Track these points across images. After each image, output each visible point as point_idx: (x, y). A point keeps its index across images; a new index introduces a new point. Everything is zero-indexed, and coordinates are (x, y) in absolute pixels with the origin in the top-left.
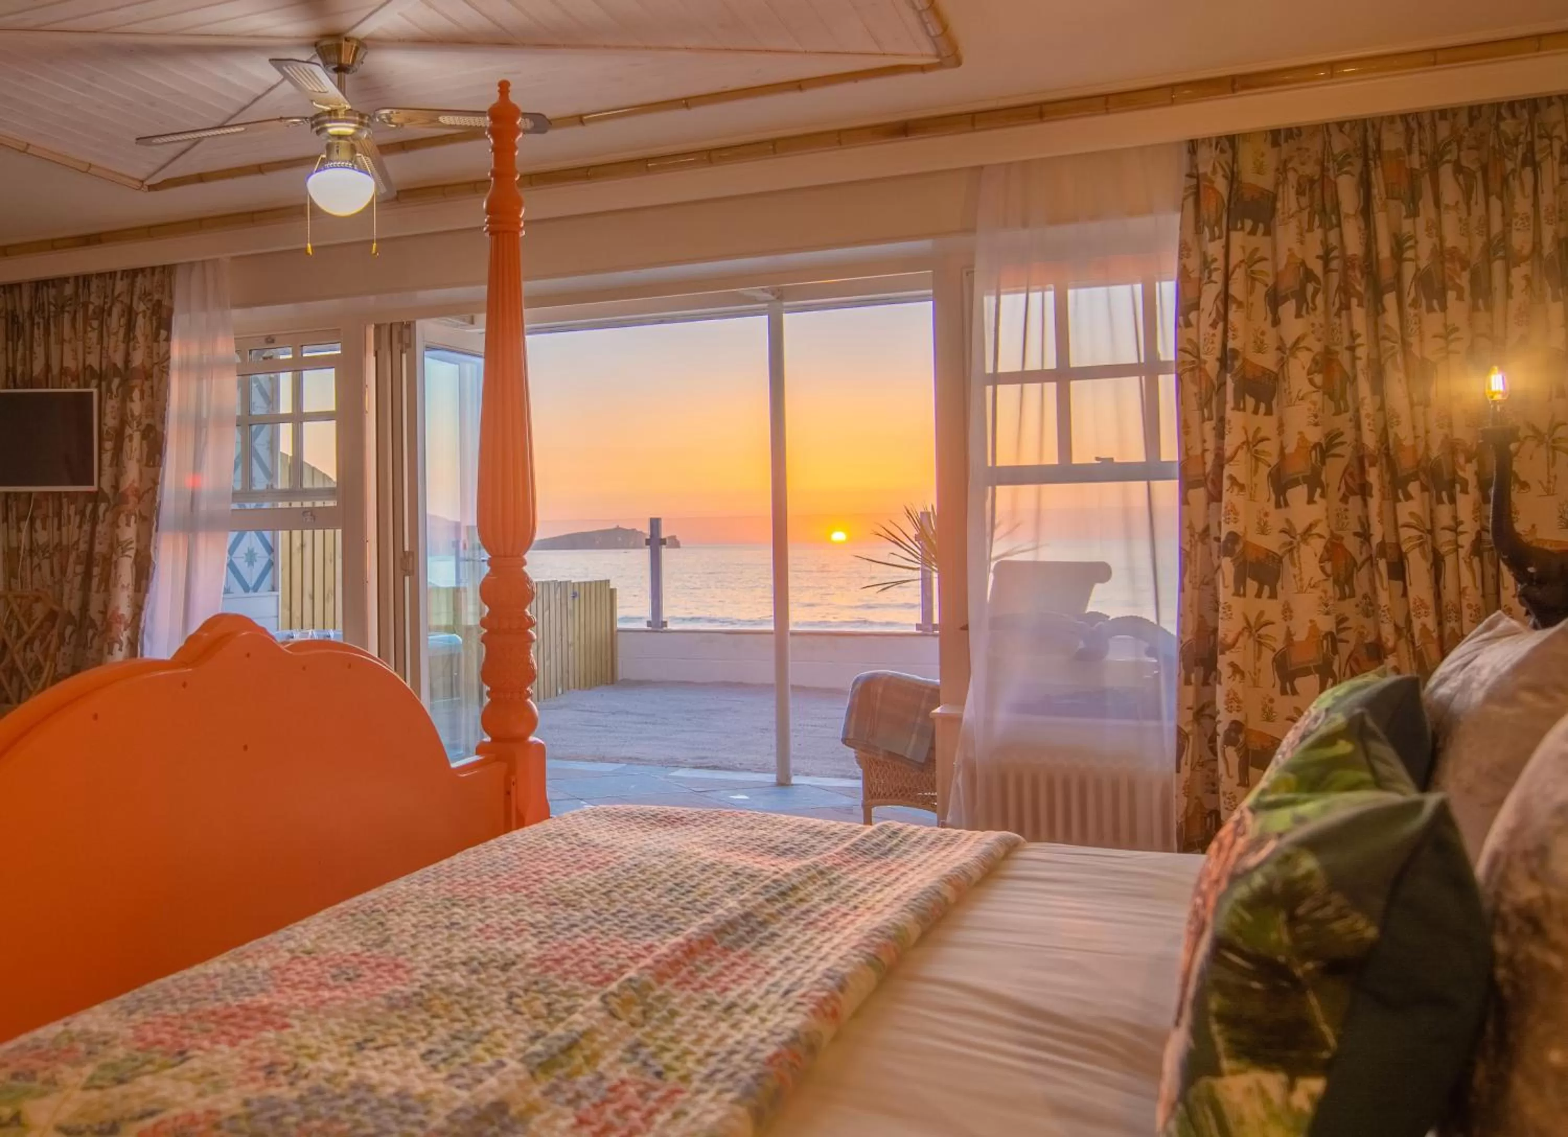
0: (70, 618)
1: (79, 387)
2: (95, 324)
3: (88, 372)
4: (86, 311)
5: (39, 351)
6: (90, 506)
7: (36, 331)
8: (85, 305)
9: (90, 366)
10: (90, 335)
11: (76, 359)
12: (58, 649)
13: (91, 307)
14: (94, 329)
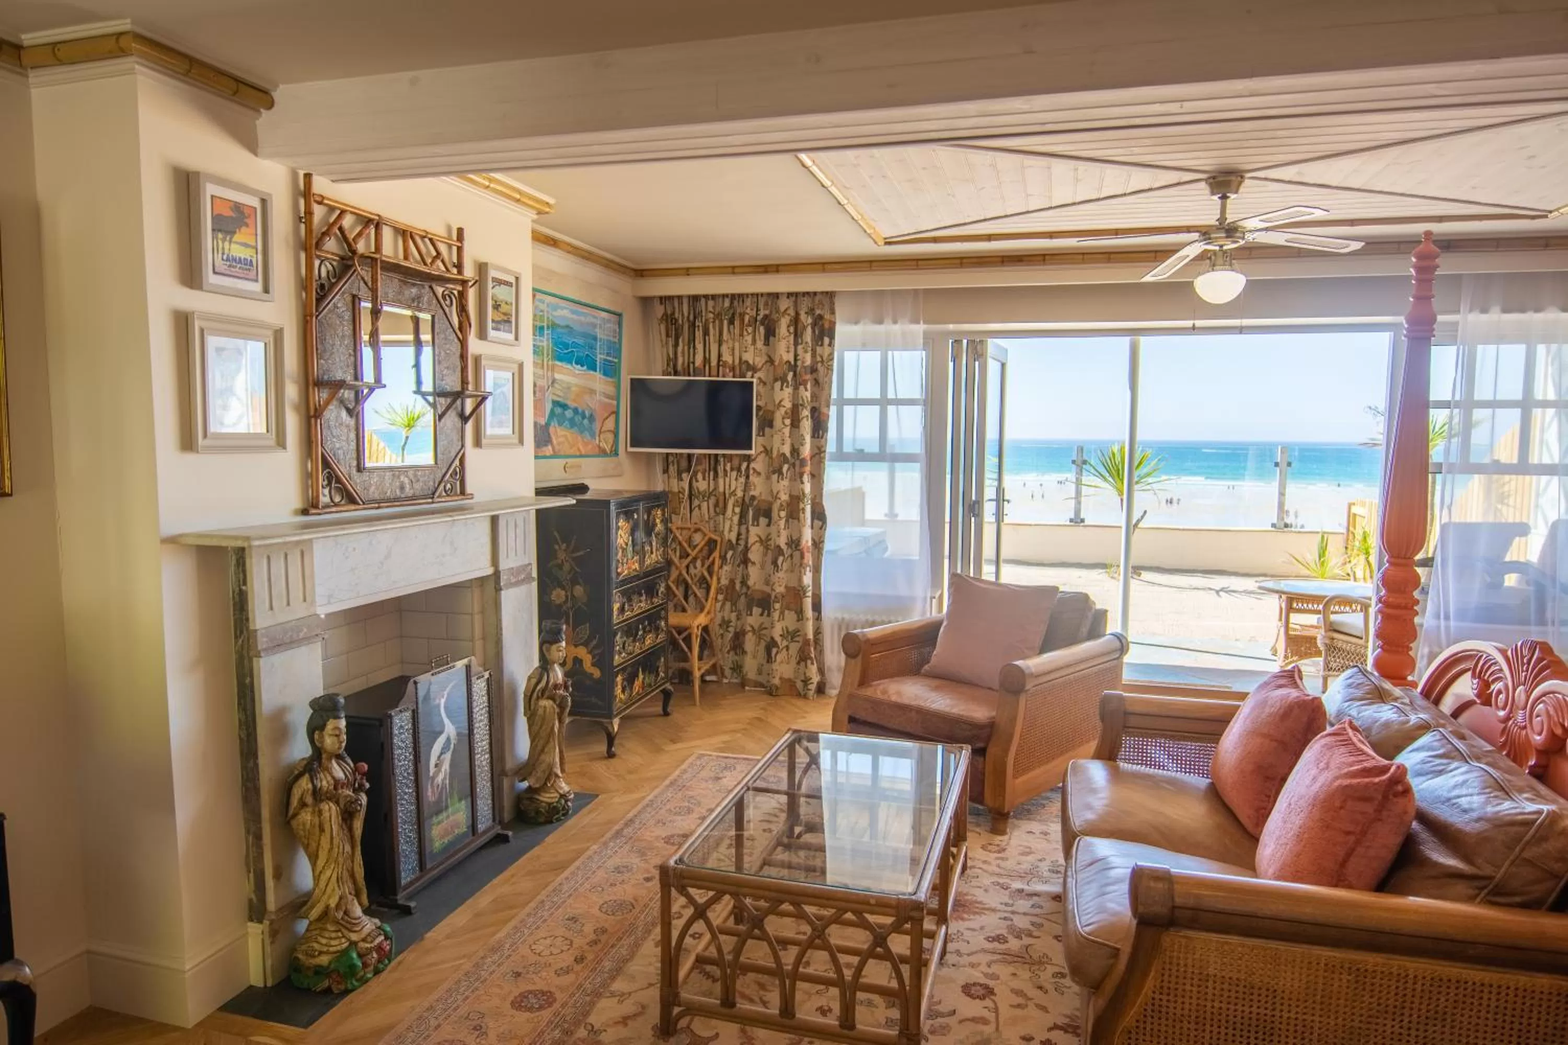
0: (730, 544)
1: (734, 377)
2: (750, 329)
3: (744, 367)
4: (742, 321)
5: (700, 347)
6: (744, 465)
7: (697, 333)
8: (742, 316)
9: (747, 362)
10: (746, 338)
11: (733, 355)
12: (721, 567)
13: (747, 318)
14: (749, 334)
